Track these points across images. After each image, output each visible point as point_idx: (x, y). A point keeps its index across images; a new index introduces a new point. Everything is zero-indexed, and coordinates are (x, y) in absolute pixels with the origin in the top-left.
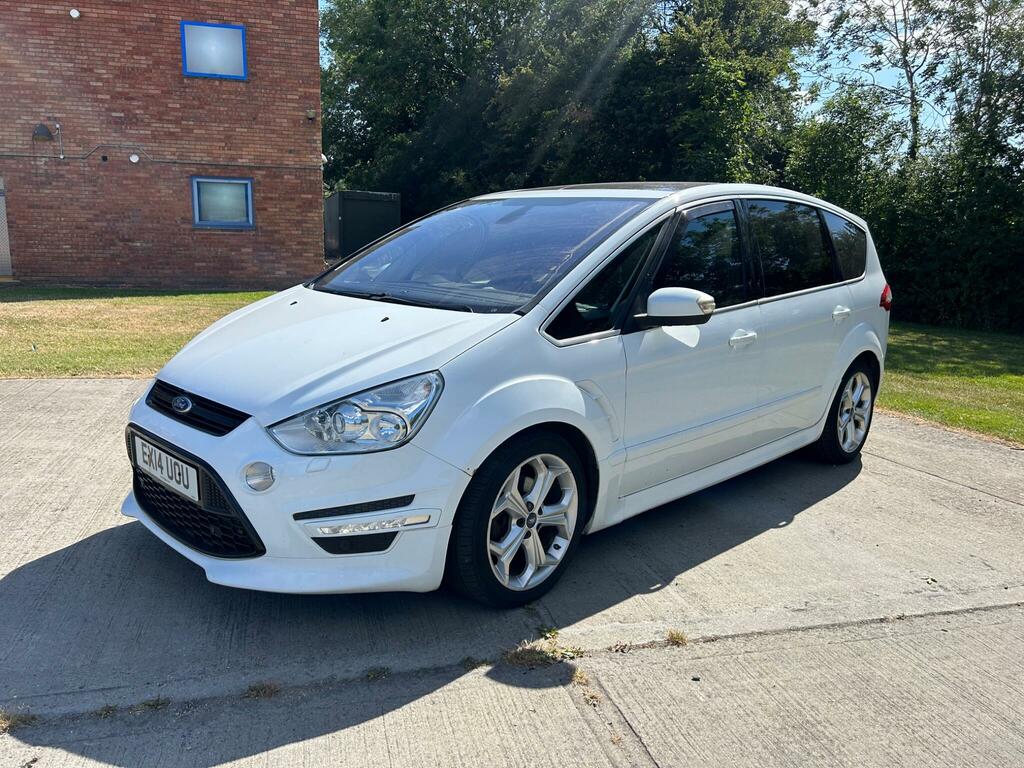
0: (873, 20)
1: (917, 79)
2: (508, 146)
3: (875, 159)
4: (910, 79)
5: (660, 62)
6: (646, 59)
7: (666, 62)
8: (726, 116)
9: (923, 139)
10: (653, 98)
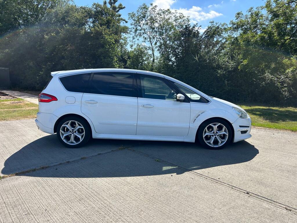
0: (143, 31)
1: (153, 45)
2: (46, 55)
3: (146, 62)
4: (151, 45)
5: (92, 35)
6: (88, 34)
7: (93, 35)
8: (111, 50)
9: (155, 58)
10: (91, 44)
